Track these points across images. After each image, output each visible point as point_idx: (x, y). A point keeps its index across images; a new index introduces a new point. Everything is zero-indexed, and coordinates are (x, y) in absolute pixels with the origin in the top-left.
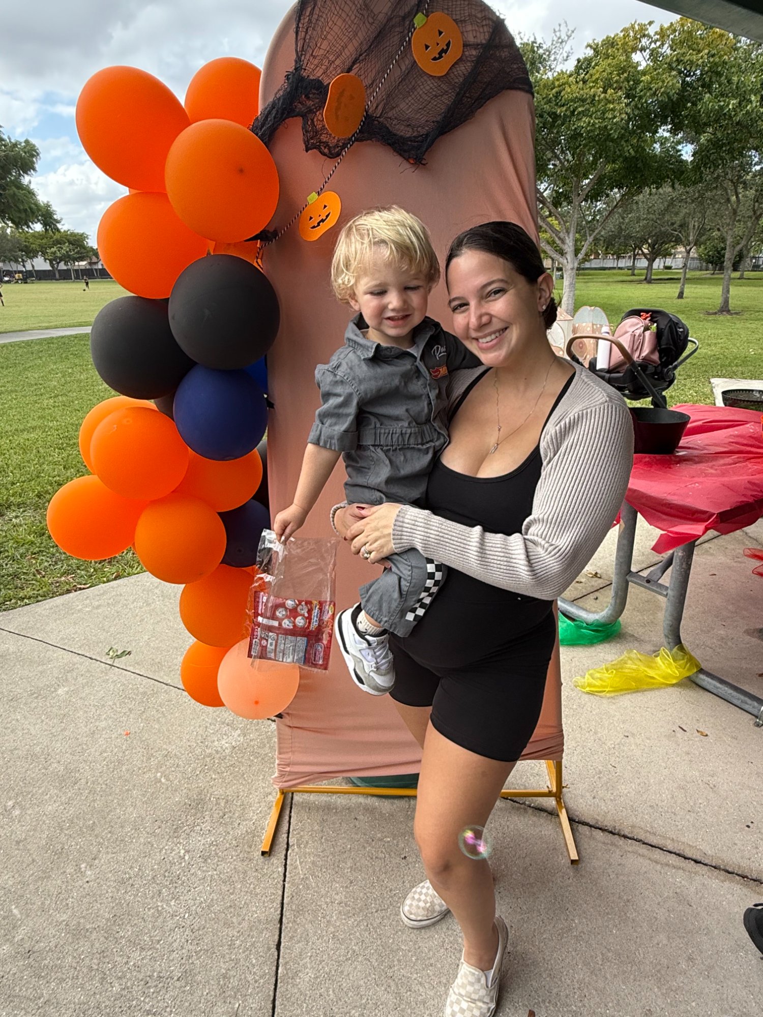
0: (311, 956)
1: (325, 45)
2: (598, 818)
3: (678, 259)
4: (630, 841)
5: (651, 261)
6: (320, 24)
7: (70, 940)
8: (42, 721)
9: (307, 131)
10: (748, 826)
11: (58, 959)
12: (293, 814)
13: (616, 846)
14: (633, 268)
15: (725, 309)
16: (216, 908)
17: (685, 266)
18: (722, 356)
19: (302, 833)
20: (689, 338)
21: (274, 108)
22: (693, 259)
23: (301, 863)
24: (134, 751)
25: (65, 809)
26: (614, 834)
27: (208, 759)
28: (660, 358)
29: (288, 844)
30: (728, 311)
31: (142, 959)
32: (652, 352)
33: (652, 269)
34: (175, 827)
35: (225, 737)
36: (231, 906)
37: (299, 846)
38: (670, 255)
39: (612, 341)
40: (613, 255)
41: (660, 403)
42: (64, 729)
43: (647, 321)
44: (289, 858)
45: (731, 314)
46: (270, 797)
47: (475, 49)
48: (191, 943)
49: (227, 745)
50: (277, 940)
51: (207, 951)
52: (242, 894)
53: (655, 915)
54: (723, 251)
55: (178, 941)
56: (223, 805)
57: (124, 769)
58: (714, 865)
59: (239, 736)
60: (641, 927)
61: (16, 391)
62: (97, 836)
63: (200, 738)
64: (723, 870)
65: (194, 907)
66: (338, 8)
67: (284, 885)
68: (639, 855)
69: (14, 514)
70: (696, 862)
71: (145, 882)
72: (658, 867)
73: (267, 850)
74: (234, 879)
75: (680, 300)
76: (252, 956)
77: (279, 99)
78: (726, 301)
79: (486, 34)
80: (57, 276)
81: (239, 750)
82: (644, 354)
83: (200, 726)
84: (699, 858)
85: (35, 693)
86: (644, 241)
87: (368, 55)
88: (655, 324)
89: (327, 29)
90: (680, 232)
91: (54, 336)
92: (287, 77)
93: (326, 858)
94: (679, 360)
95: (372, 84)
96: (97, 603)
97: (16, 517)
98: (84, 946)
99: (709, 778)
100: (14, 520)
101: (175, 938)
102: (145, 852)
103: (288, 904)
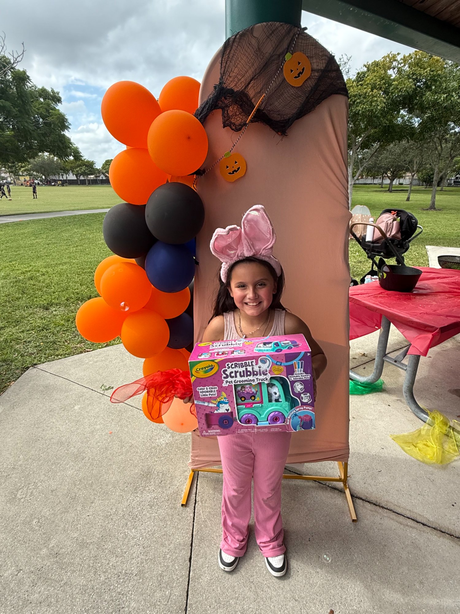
0: (208, 567)
1: (236, 70)
2: (367, 495)
3: (407, 179)
4: (386, 510)
5: (392, 180)
6: (234, 59)
7: (79, 549)
8: (66, 424)
9: (224, 117)
10: (453, 505)
11: (72, 559)
12: (198, 483)
13: (378, 512)
14: (382, 184)
15: (433, 207)
16: (157, 535)
17: (411, 183)
18: (431, 233)
19: (203, 495)
20: (418, 226)
21: (207, 104)
22: (415, 179)
23: (203, 512)
24: (114, 443)
25: (77, 473)
26: (376, 505)
27: (153, 450)
28: (402, 236)
29: (196, 500)
30: (435, 209)
31: (117, 562)
32: (397, 233)
33: (392, 185)
34: (135, 487)
35: (162, 438)
36: (164, 535)
37: (202, 502)
38: (402, 177)
39: (375, 226)
40: (371, 177)
41: (400, 261)
42: (78, 429)
43: (395, 216)
44: (196, 508)
45: (436, 210)
46: (186, 472)
47: (317, 72)
48: (143, 555)
49: (163, 442)
50: (189, 556)
51: (152, 560)
52: (171, 528)
53: (400, 555)
54: (432, 176)
55: (136, 553)
56: (161, 476)
57: (108, 453)
58: (434, 527)
59: (170, 437)
60: (393, 561)
61: (57, 243)
62: (94, 490)
63: (149, 437)
64: (439, 530)
65: (145, 534)
66: (244, 50)
67: (193, 524)
68: (391, 519)
69: (54, 309)
70: (424, 525)
71: (119, 518)
72: (402, 526)
73: (185, 503)
74: (166, 519)
75: (407, 202)
76: (176, 565)
77: (210, 99)
78: (433, 203)
79: (324, 64)
80: (79, 183)
81: (170, 445)
82: (393, 234)
83: (149, 431)
84: (425, 523)
85: (63, 408)
86: (388, 169)
87: (259, 76)
88: (399, 218)
89: (238, 62)
90: (409, 165)
91: (77, 214)
92: (215, 88)
93: (216, 510)
94: (412, 237)
95: (260, 91)
96: (96, 360)
97: (55, 311)
98: (86, 553)
99: (430, 476)
100: (54, 312)
101: (134, 551)
102: (119, 501)
103: (196, 535)
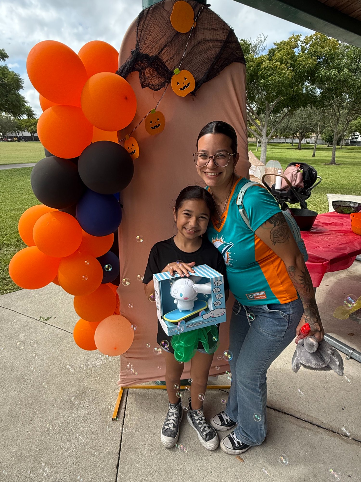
0: (133, 472)
1: (150, 38)
2: (272, 404)
3: (312, 139)
4: (287, 415)
5: (301, 140)
6: (148, 28)
7: (17, 462)
8: (11, 350)
9: (141, 78)
10: (343, 409)
11: (10, 471)
12: (128, 399)
13: (280, 418)
14: (292, 143)
15: (333, 162)
16: (88, 446)
17: (316, 143)
18: (332, 184)
19: (132, 409)
20: (317, 176)
21: (126, 67)
22: (319, 139)
23: (130, 424)
24: (54, 366)
25: (19, 394)
26: (280, 412)
27: (89, 371)
28: (304, 185)
29: (125, 414)
30: (335, 163)
31: (51, 472)
32: (300, 182)
33: (301, 143)
34: (71, 405)
35: (98, 360)
36: (96, 446)
37: (130, 416)
38: (309, 137)
39: (282, 177)
40: (283, 137)
41: (304, 206)
42: (21, 355)
43: (298, 168)
44: (125, 421)
45: (336, 165)
46: (117, 390)
47: (220, 42)
48: (75, 464)
49: (98, 364)
50: (117, 464)
51: (83, 468)
52: (102, 439)
53: (298, 453)
54: (333, 137)
55: (69, 463)
56: (94, 394)
57: (48, 375)
58: (327, 428)
59: (104, 359)
60: (292, 459)
61: (11, 191)
62: (33, 409)
63: (86, 360)
64: (331, 431)
65: (78, 446)
66: (157, 21)
67: (122, 435)
68: (292, 422)
69: (6, 249)
70: (319, 426)
71: (55, 432)
72: (300, 429)
73: (115, 418)
74: (98, 432)
75: (313, 158)
76: (105, 472)
77: (128, 63)
78: (334, 159)
79: (225, 36)
80: (33, 139)
81: (104, 366)
82: (297, 183)
83: (86, 354)
84: (319, 424)
85: (9, 336)
86: (297, 131)
87: (171, 43)
88: (302, 170)
89: (152, 31)
90: (314, 128)
91: (30, 166)
92: (132, 53)
93: (142, 422)
94: (313, 186)
95: (173, 57)
96: (41, 293)
97: (7, 251)
98: (23, 465)
99: (324, 385)
100: (5, 252)
101: (68, 461)
102: (56, 417)
103: (123, 445)
